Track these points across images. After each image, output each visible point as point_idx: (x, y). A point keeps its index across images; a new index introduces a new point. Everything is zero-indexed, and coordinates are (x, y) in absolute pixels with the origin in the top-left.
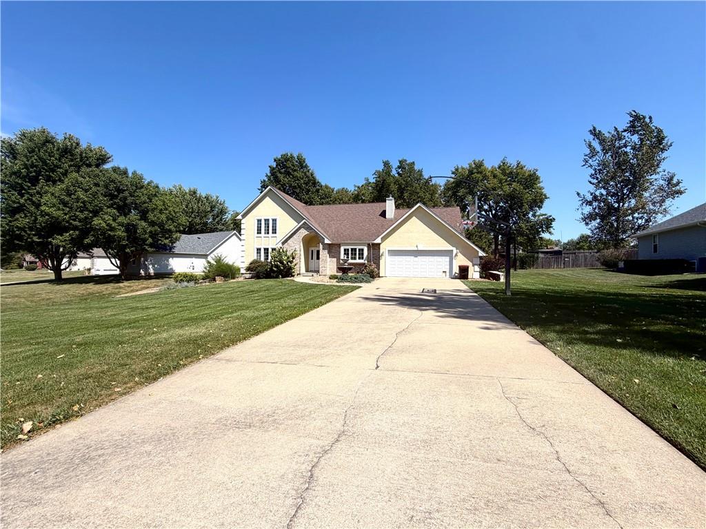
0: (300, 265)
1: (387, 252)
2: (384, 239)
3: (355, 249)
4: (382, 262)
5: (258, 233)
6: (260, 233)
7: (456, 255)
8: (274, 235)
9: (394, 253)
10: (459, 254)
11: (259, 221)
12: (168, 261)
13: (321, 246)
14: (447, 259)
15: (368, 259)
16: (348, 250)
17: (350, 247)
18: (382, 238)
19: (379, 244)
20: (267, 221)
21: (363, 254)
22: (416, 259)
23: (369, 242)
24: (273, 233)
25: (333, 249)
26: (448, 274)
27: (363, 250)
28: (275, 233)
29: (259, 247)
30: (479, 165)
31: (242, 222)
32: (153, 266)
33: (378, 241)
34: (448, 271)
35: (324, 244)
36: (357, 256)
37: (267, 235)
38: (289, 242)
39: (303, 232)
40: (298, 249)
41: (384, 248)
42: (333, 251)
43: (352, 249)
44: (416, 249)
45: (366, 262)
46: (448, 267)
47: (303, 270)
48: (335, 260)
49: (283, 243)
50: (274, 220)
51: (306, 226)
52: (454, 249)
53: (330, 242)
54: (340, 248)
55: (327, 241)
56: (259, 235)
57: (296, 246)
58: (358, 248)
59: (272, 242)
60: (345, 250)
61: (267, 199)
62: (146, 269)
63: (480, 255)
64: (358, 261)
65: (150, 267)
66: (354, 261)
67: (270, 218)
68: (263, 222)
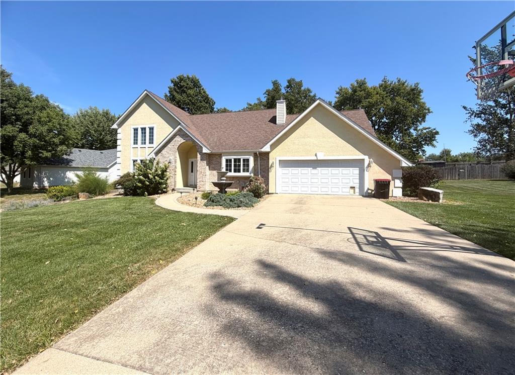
0: (176, 178)
1: (278, 162)
2: (273, 147)
3: (239, 160)
4: (271, 175)
5: (134, 144)
6: (137, 144)
7: (369, 166)
8: (151, 145)
9: (285, 164)
10: (374, 165)
11: (136, 130)
12: (65, 174)
13: (199, 156)
14: (356, 171)
15: (255, 170)
16: (231, 160)
17: (232, 157)
18: (271, 146)
19: (267, 154)
20: (144, 129)
21: (248, 165)
22: (314, 171)
23: (255, 151)
24: (150, 143)
25: (212, 160)
26: (357, 190)
27: (248, 160)
28: (153, 143)
29: (135, 159)
31: (118, 131)
32: (48, 179)
33: (266, 149)
34: (357, 186)
35: (203, 154)
36: (242, 168)
37: (144, 146)
38: (164, 152)
39: (179, 140)
40: (173, 161)
41: (275, 157)
42: (213, 162)
43: (235, 160)
44: (315, 158)
45: (252, 175)
46: (358, 181)
47: (180, 184)
48: (215, 172)
49: (157, 154)
50: (151, 129)
51: (181, 133)
52: (366, 158)
53: (208, 152)
54: (221, 158)
55: (205, 150)
56: (136, 146)
57: (172, 158)
58: (242, 157)
59: (145, 153)
60: (227, 160)
61: (144, 104)
62: (40, 182)
63: (404, 165)
64: (242, 174)
65: (45, 179)
66: (237, 174)
67: (147, 127)
68: (140, 131)
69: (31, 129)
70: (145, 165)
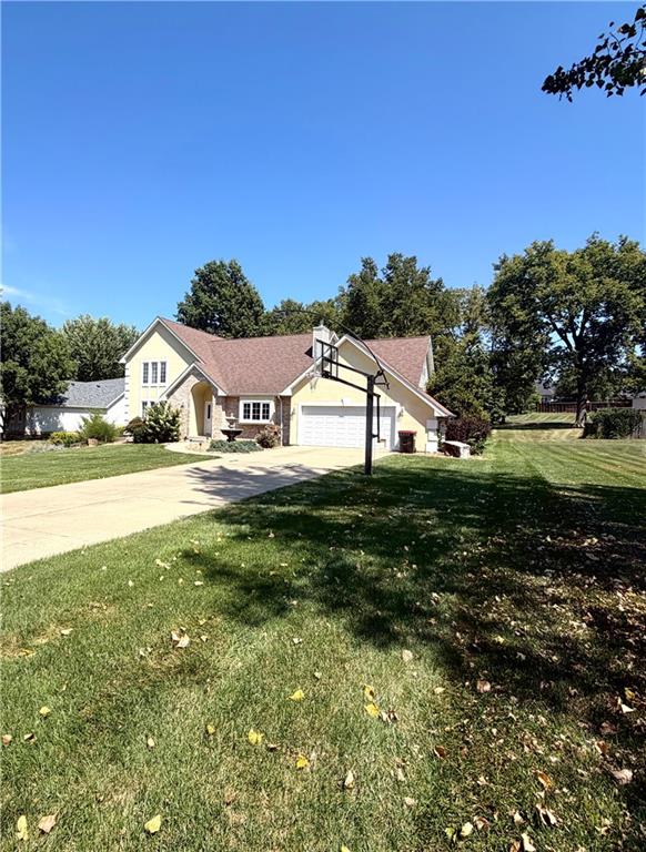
0: (189, 424)
1: (300, 409)
2: (295, 390)
3: (259, 404)
4: (293, 423)
5: (144, 382)
6: (147, 381)
7: (400, 415)
8: (163, 384)
9: (310, 410)
10: (405, 413)
11: (146, 365)
12: (57, 417)
13: (214, 399)
14: (387, 421)
15: (276, 417)
16: (249, 405)
17: (251, 402)
18: (292, 389)
19: (290, 397)
20: (155, 364)
21: (268, 412)
22: (341, 420)
23: (276, 394)
24: (161, 381)
25: (229, 403)
26: (388, 443)
27: (268, 405)
28: (163, 381)
29: (146, 400)
30: (544, 251)
31: (127, 367)
32: (41, 423)
33: (287, 392)
34: (388, 438)
35: (218, 397)
36: (261, 415)
37: (154, 384)
38: (176, 393)
39: (193, 380)
40: (186, 405)
41: (296, 403)
42: (230, 406)
43: (254, 404)
44: (341, 404)
45: (273, 423)
46: (389, 433)
47: (193, 432)
49: (169, 396)
50: (164, 364)
51: (195, 372)
52: (397, 405)
53: (224, 394)
54: (238, 401)
55: (221, 393)
56: (145, 384)
57: (184, 402)
58: (262, 402)
59: (156, 394)
60: (245, 405)
61: (156, 334)
62: (32, 428)
64: (261, 421)
65: (37, 424)
66: (256, 422)
67: (159, 361)
68: (150, 367)
69: (31, 362)
70: (157, 409)
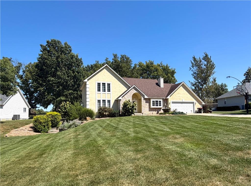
1: (171, 102)
5: (98, 91)
6: (100, 91)
7: (196, 103)
8: (109, 92)
11: (99, 84)
15: (163, 105)
16: (154, 101)
18: (170, 96)
19: (168, 99)
20: (104, 84)
21: (161, 103)
23: (163, 98)
24: (108, 91)
27: (161, 101)
28: (109, 91)
29: (99, 99)
31: (87, 83)
34: (193, 110)
35: (144, 98)
36: (155, 104)
39: (133, 92)
43: (156, 101)
44: (182, 101)
45: (162, 107)
49: (122, 97)
50: (109, 84)
55: (146, 97)
60: (153, 101)
63: (203, 104)
64: (159, 107)
66: (157, 107)
68: (101, 85)
